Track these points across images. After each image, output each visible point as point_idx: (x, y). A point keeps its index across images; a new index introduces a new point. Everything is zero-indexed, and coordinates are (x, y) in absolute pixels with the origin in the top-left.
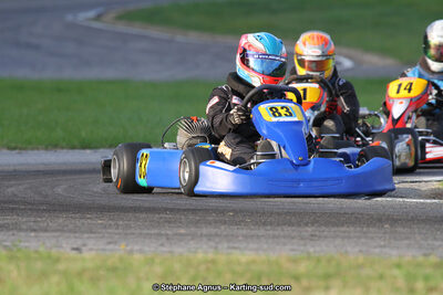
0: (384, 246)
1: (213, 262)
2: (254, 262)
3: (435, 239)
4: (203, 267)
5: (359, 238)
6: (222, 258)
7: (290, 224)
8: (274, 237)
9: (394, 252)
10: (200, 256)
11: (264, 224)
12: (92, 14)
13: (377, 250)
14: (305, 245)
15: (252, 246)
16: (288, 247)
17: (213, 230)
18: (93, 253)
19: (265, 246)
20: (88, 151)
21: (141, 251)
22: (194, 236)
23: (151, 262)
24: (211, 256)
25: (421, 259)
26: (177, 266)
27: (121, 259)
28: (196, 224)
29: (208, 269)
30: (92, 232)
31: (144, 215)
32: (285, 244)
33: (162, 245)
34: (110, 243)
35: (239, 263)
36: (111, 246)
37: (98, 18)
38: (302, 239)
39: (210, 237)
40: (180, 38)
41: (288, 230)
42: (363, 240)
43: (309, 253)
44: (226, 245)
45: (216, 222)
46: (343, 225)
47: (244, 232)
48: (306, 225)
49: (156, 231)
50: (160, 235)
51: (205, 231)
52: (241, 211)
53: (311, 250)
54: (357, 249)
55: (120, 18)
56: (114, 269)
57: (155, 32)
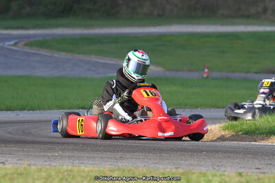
0: (156, 163)
1: (71, 171)
2: (92, 171)
3: (181, 160)
4: (66, 173)
5: (144, 159)
6: (76, 169)
7: (110, 151)
8: (102, 158)
9: (161, 167)
10: (65, 167)
11: (97, 151)
12: (12, 43)
13: (153, 165)
14: (117, 162)
15: (90, 162)
16: (108, 163)
17: (71, 154)
18: (11, 165)
19: (97, 162)
20: (9, 112)
21: (34, 165)
22: (61, 157)
23: (40, 170)
24: (70, 168)
25: (174, 170)
26: (53, 173)
27: (25, 169)
28: (63, 150)
29: (68, 174)
30: (11, 154)
31: (37, 146)
32: (107, 162)
33: (46, 161)
34: (19, 160)
35: (84, 172)
36: (20, 162)
37: (15, 44)
38: (116, 159)
39: (69, 157)
40: (56, 55)
41: (109, 154)
42: (146, 160)
43: (119, 166)
44: (78, 162)
45: (73, 149)
46: (136, 152)
47: (87, 155)
48: (118, 152)
49: (42, 154)
50: (45, 156)
51: (67, 154)
52: (86, 144)
53: (120, 165)
54: (143, 165)
55: (26, 45)
56: (21, 174)
57: (43, 52)
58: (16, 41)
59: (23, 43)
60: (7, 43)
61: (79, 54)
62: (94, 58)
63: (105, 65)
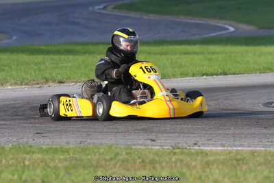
12: (101, 6)
37: (105, 8)
40: (146, 17)
55: (115, 8)
57: (133, 14)
58: (105, 5)
59: (112, 6)
60: (97, 8)
61: (167, 15)
62: (183, 19)
63: (197, 25)
